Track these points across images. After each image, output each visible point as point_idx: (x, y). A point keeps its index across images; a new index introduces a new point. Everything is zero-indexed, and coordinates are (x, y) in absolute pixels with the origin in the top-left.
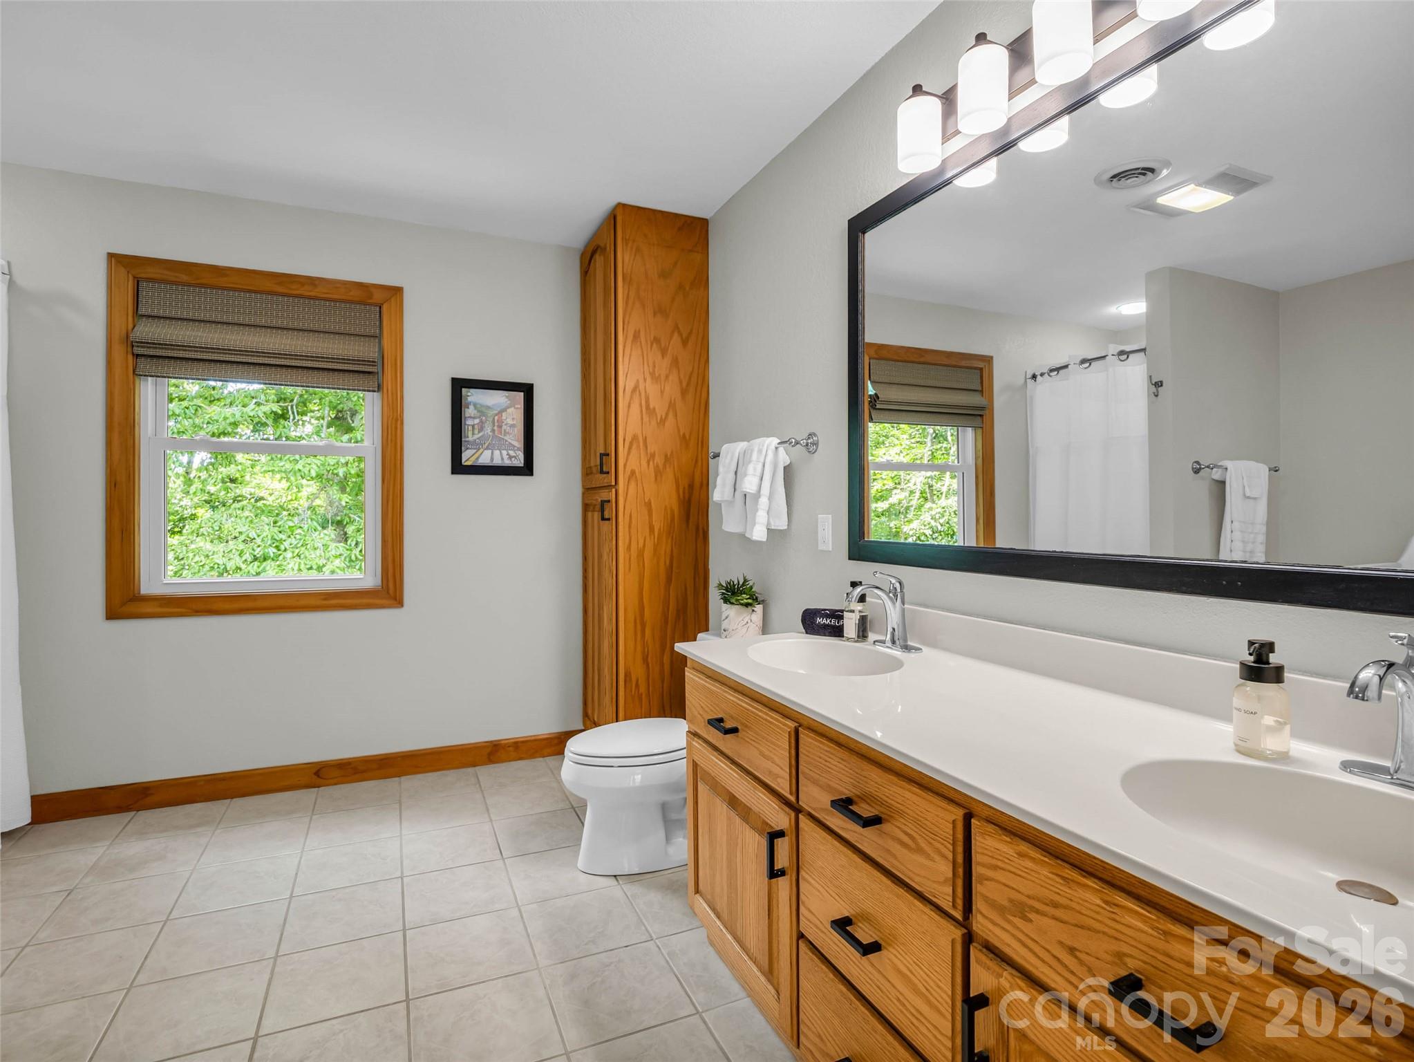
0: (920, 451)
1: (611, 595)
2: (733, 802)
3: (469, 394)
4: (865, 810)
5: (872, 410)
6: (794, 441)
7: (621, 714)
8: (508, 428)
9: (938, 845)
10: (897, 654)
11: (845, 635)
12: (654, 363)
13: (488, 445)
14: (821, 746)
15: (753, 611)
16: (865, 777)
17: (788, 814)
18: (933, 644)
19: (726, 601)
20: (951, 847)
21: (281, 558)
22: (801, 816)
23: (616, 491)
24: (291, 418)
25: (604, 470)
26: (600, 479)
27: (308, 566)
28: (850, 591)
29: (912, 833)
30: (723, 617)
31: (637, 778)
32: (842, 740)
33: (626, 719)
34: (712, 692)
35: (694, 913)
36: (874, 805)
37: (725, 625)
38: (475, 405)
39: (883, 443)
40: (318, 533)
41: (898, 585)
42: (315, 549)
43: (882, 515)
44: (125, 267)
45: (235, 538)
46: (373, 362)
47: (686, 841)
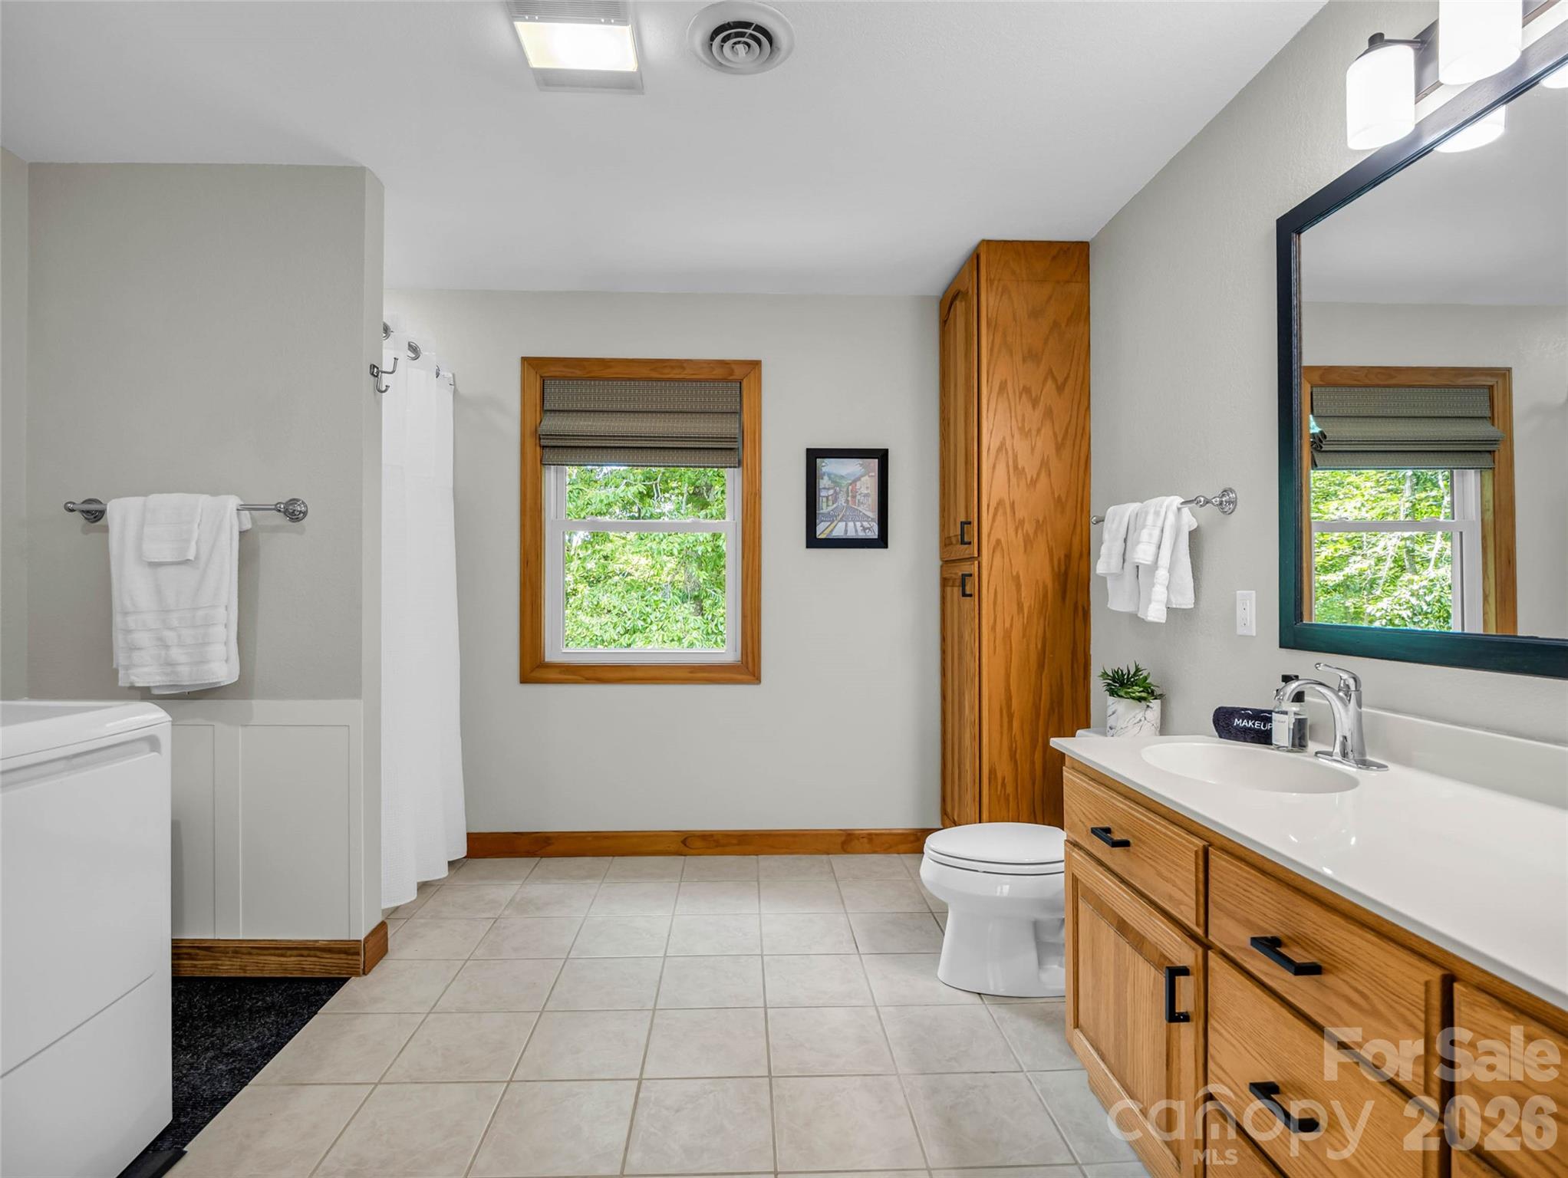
0: (1394, 503)
1: (973, 681)
2: (1122, 927)
3: (824, 464)
4: (1299, 956)
5: (1315, 455)
6: (1202, 499)
7: (985, 815)
8: (863, 498)
9: (1402, 1010)
10: (1349, 771)
11: (1274, 742)
12: (1023, 415)
13: (843, 517)
14: (1239, 871)
15: (1148, 706)
16: (1298, 914)
17: (1194, 949)
18: (1406, 761)
19: (1113, 693)
20: (1422, 1016)
21: (648, 630)
22: (1210, 953)
23: (979, 563)
24: (656, 495)
25: (966, 540)
26: (961, 551)
27: (671, 639)
28: (1281, 687)
29: (1366, 991)
30: (1110, 712)
31: (1004, 888)
32: (1268, 867)
33: (990, 821)
34: (1096, 796)
35: (1074, 1050)
36: (1311, 950)
37: (1111, 722)
38: (829, 475)
39: (1336, 494)
40: (679, 606)
41: (1351, 682)
42: (677, 622)
43: (1335, 590)
44: (534, 369)
45: (609, 611)
46: (734, 438)
47: (1064, 970)
